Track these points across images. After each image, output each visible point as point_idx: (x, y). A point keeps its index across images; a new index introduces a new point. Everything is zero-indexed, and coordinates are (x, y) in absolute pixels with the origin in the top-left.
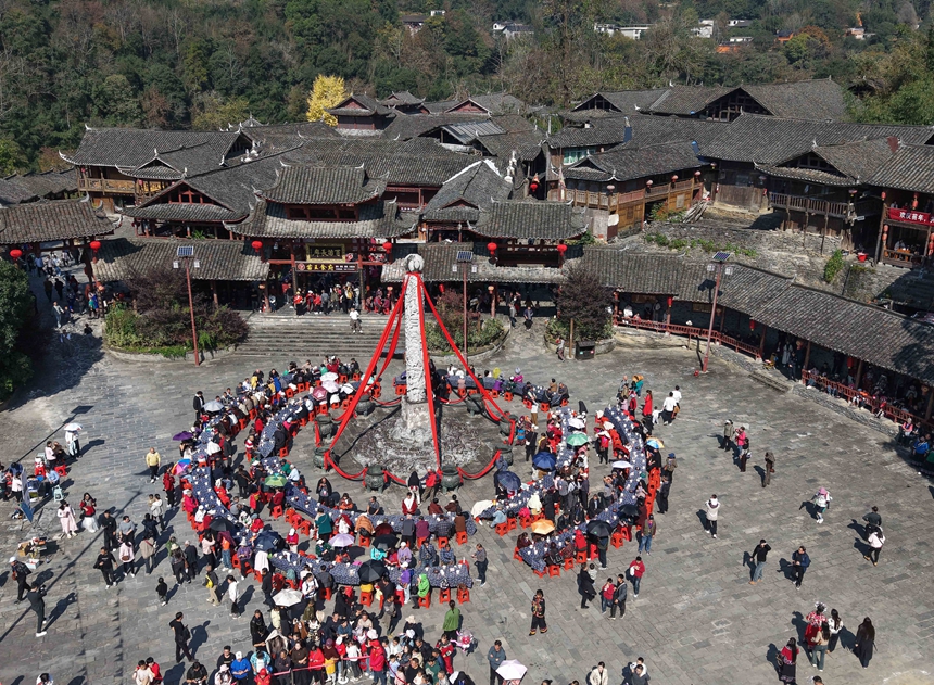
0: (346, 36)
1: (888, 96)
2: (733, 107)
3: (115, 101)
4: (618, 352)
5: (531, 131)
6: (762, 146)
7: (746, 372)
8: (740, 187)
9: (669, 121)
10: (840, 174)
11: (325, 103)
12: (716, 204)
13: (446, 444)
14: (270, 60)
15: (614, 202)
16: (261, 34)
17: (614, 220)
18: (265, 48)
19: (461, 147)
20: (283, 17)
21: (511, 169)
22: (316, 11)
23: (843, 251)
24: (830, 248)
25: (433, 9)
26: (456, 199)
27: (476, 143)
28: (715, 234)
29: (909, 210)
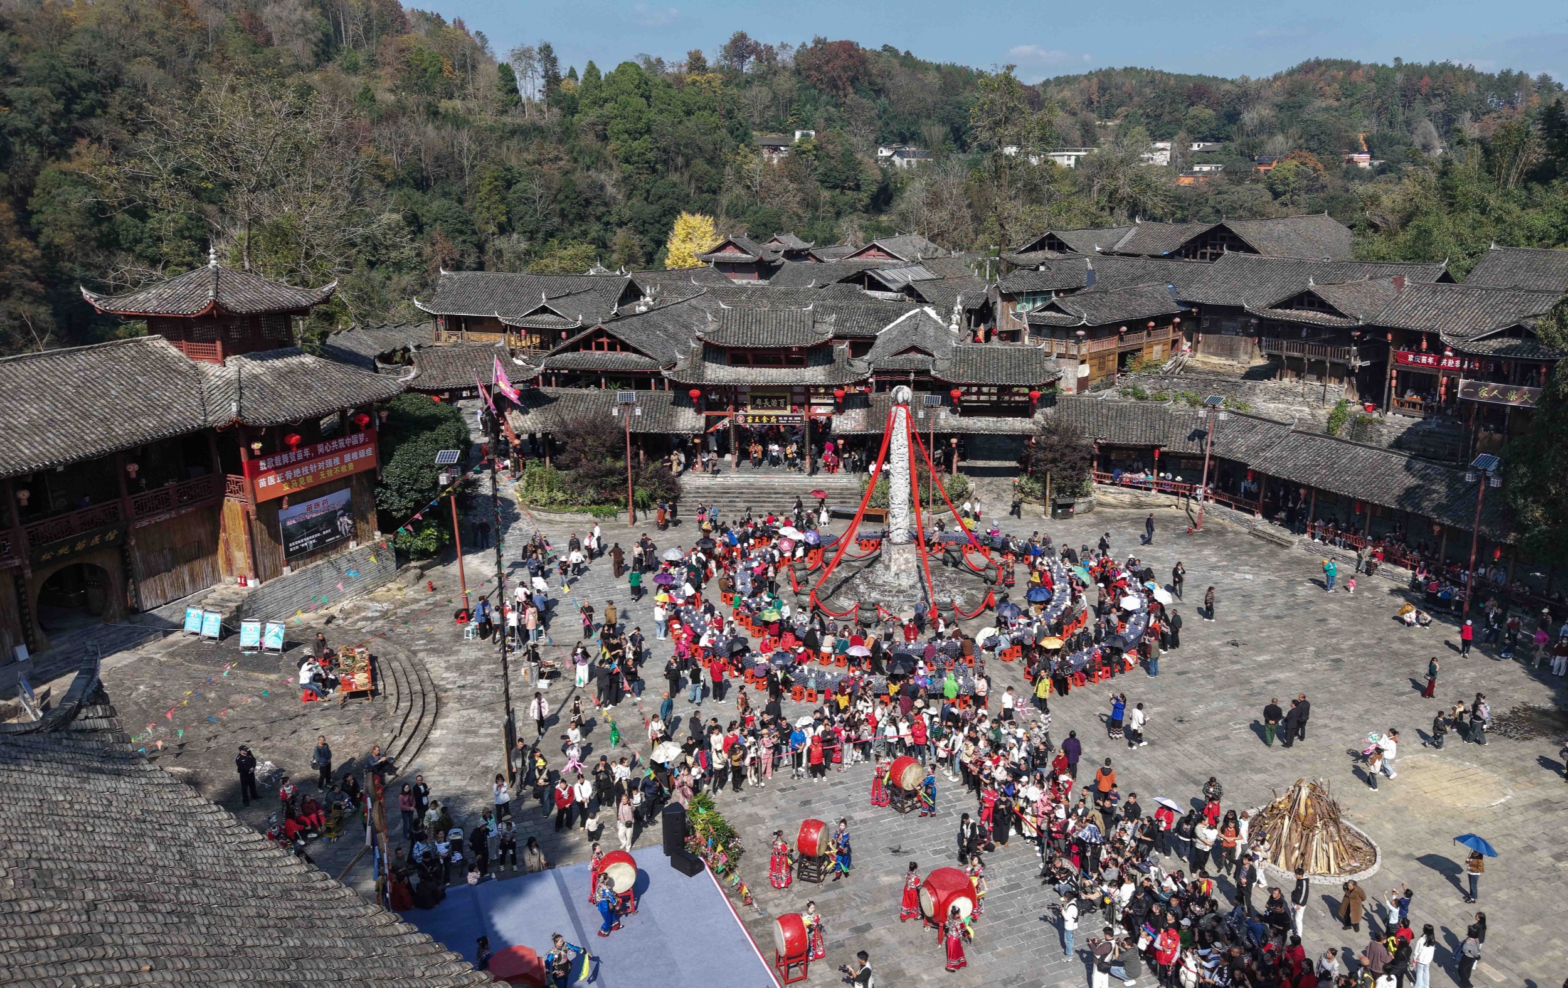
0: (687, 164)
1: (1396, 233)
2: (1213, 247)
3: (387, 248)
4: (1099, 513)
5: (970, 276)
6: (1251, 288)
7: (1245, 530)
8: (1226, 338)
9: (1139, 262)
10: (1341, 315)
11: (690, 247)
12: (1199, 356)
13: (932, 588)
14: (589, 195)
15: (1084, 350)
16: (576, 161)
17: (1085, 371)
18: (580, 178)
19: (890, 294)
20: (604, 138)
21: (956, 318)
22: (649, 131)
23: (1348, 401)
24: (1333, 398)
25: (798, 128)
26: (908, 345)
27: (909, 290)
28: (1201, 385)
29: (1419, 352)
